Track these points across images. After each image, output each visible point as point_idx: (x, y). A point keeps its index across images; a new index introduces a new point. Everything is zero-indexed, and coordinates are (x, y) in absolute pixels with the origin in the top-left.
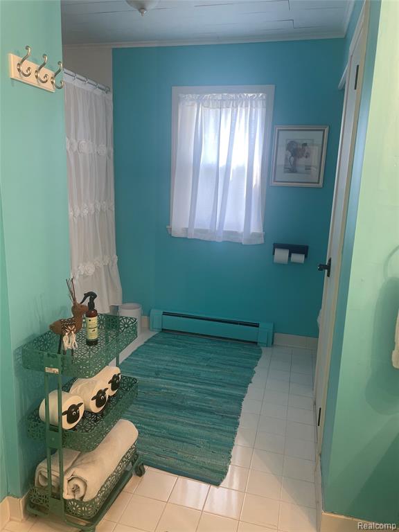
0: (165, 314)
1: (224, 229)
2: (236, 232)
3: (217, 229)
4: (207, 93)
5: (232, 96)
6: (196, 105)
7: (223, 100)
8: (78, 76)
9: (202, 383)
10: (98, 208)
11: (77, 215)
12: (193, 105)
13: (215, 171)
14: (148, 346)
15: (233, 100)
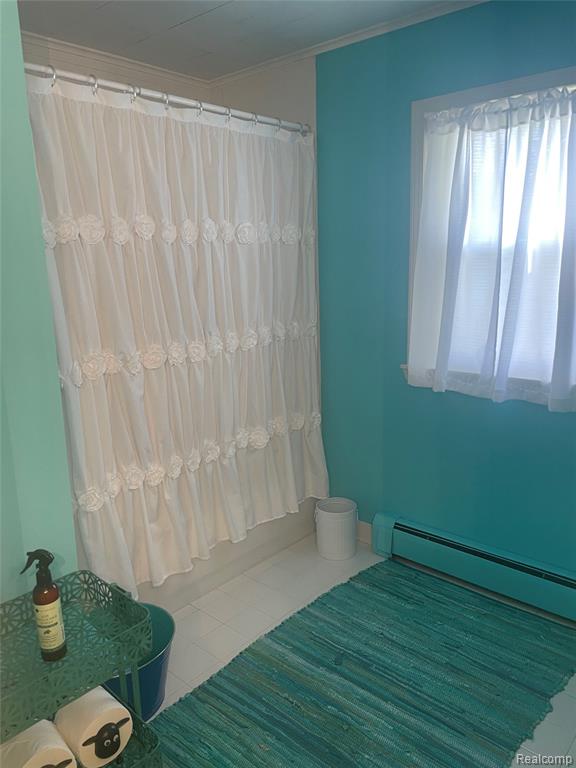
0: (398, 526)
1: (509, 376)
2: (539, 382)
3: (495, 374)
4: (481, 101)
5: (532, 97)
6: (458, 129)
7: (511, 110)
8: (234, 112)
9: (418, 711)
10: (281, 333)
11: (233, 348)
12: (451, 131)
13: (493, 257)
14: (353, 587)
15: (533, 105)
